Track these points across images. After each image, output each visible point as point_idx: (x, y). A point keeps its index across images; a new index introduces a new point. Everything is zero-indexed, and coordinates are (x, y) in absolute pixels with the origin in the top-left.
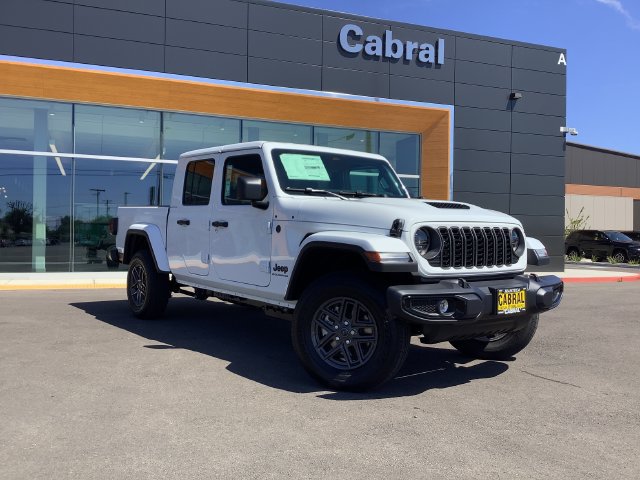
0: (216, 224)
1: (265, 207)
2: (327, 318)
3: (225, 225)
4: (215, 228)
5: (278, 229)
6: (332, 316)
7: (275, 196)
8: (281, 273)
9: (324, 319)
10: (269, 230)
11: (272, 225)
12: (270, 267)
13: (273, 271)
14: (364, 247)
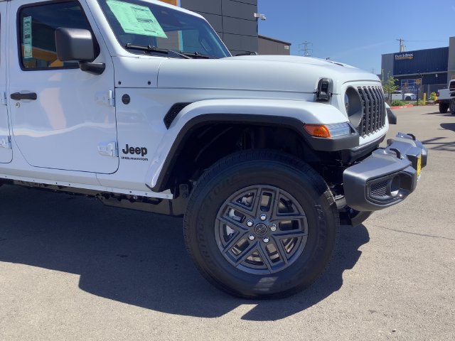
0: (16, 96)
1: (99, 70)
2: (232, 213)
3: (33, 96)
4: (15, 102)
5: (126, 99)
6: (240, 209)
7: (114, 56)
8: (135, 155)
9: (228, 215)
10: (111, 101)
11: (114, 94)
12: (117, 149)
13: (122, 154)
14: (300, 119)
